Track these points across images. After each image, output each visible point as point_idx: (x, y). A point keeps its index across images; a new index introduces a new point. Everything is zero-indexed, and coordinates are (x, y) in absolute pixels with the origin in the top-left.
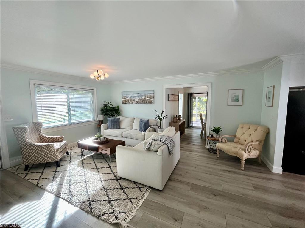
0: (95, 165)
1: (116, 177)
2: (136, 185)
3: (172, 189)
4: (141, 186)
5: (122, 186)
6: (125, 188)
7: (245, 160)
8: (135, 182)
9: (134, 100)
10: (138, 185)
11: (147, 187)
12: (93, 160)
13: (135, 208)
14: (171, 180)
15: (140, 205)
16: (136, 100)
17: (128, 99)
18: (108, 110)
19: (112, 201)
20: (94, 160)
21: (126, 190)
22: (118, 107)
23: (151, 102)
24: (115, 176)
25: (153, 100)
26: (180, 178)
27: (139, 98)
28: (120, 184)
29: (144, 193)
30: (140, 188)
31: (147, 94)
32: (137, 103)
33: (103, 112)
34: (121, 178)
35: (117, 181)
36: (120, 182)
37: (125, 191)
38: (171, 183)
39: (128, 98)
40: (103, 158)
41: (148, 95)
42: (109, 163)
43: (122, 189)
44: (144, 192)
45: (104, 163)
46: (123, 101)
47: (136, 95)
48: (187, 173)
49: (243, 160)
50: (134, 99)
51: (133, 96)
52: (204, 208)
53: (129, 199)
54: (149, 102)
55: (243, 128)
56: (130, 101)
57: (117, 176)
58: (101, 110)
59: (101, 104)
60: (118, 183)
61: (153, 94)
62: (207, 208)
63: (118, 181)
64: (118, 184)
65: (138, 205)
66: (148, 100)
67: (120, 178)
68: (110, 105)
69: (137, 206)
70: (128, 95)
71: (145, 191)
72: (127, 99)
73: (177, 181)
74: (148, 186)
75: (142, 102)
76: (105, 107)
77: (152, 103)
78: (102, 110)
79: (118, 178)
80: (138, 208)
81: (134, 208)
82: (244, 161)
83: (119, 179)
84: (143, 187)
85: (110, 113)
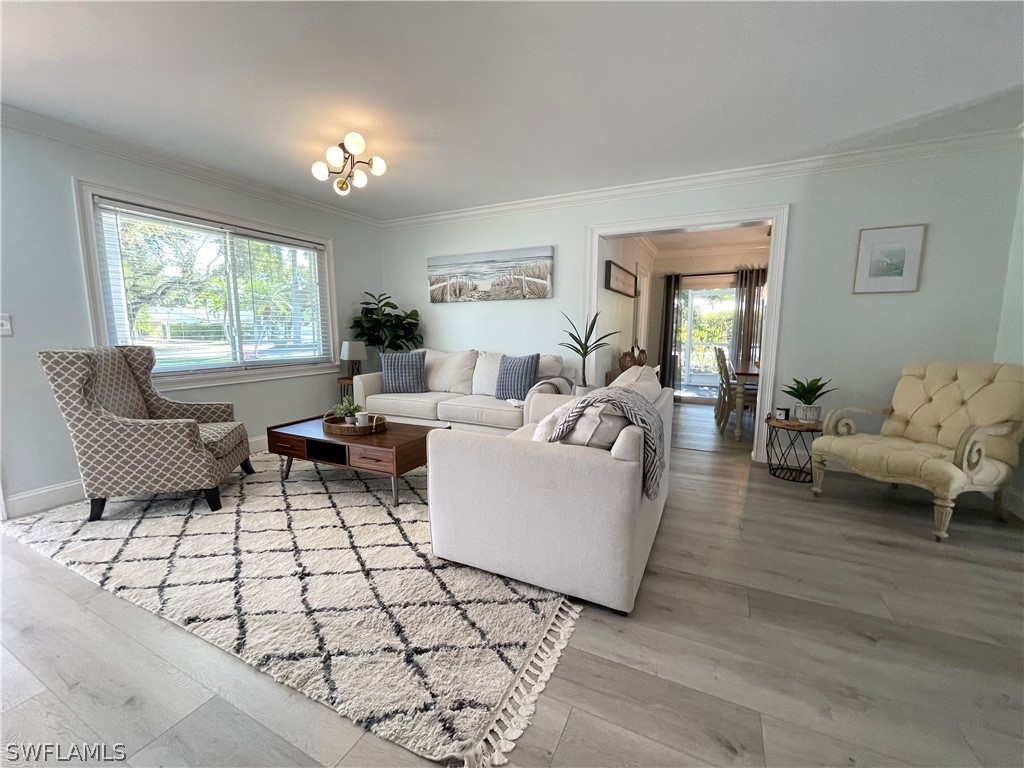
0: (338, 514)
1: (426, 561)
2: (515, 592)
3: (668, 609)
4: (533, 594)
5: (456, 595)
6: (470, 602)
7: (953, 500)
8: (506, 580)
9: (475, 289)
10: (523, 591)
11: (563, 599)
12: (327, 496)
13: (529, 687)
14: (655, 573)
15: (545, 676)
16: (485, 285)
17: (452, 285)
18: (378, 325)
19: (419, 651)
20: (330, 498)
21: (473, 612)
22: (414, 314)
23: (540, 294)
24: (423, 556)
25: (547, 283)
26: (691, 567)
27: (494, 280)
28: (443, 586)
29: (553, 624)
30: (532, 603)
31: (524, 263)
32: (486, 297)
33: (359, 330)
34: (447, 564)
35: (430, 573)
36: (445, 580)
37: (470, 614)
38: (659, 587)
39: (454, 280)
40: (368, 491)
41: (531, 264)
42: (392, 510)
43: (457, 605)
44: (553, 619)
45: (371, 509)
46: (432, 292)
47: (483, 269)
48: (710, 547)
49: (945, 499)
50: (476, 282)
51: (471, 270)
52: (841, 693)
53: (493, 647)
54: (532, 292)
55: (922, 377)
56: (459, 292)
57: (429, 556)
58: (352, 324)
59: (354, 303)
60: (435, 580)
61: (548, 262)
62: (855, 694)
63: (434, 574)
64: (438, 586)
65: (538, 673)
66: (529, 284)
67: (440, 563)
68: (388, 304)
69: (535, 677)
70: (454, 270)
71: (557, 616)
72: (448, 283)
73: (679, 577)
74: (566, 596)
75: (507, 292)
76: (368, 312)
77: (545, 297)
78: (357, 324)
79: (435, 563)
80: (539, 688)
81: (521, 688)
82: (953, 505)
83: (438, 568)
84: (546, 600)
85: (386, 335)
